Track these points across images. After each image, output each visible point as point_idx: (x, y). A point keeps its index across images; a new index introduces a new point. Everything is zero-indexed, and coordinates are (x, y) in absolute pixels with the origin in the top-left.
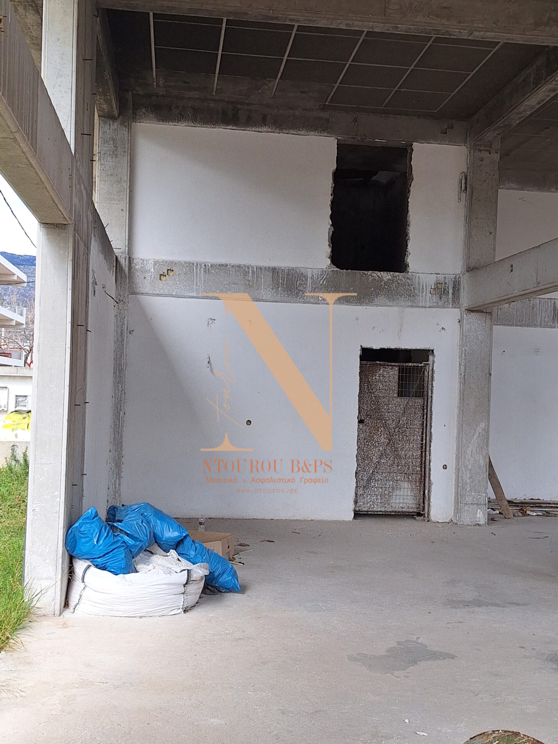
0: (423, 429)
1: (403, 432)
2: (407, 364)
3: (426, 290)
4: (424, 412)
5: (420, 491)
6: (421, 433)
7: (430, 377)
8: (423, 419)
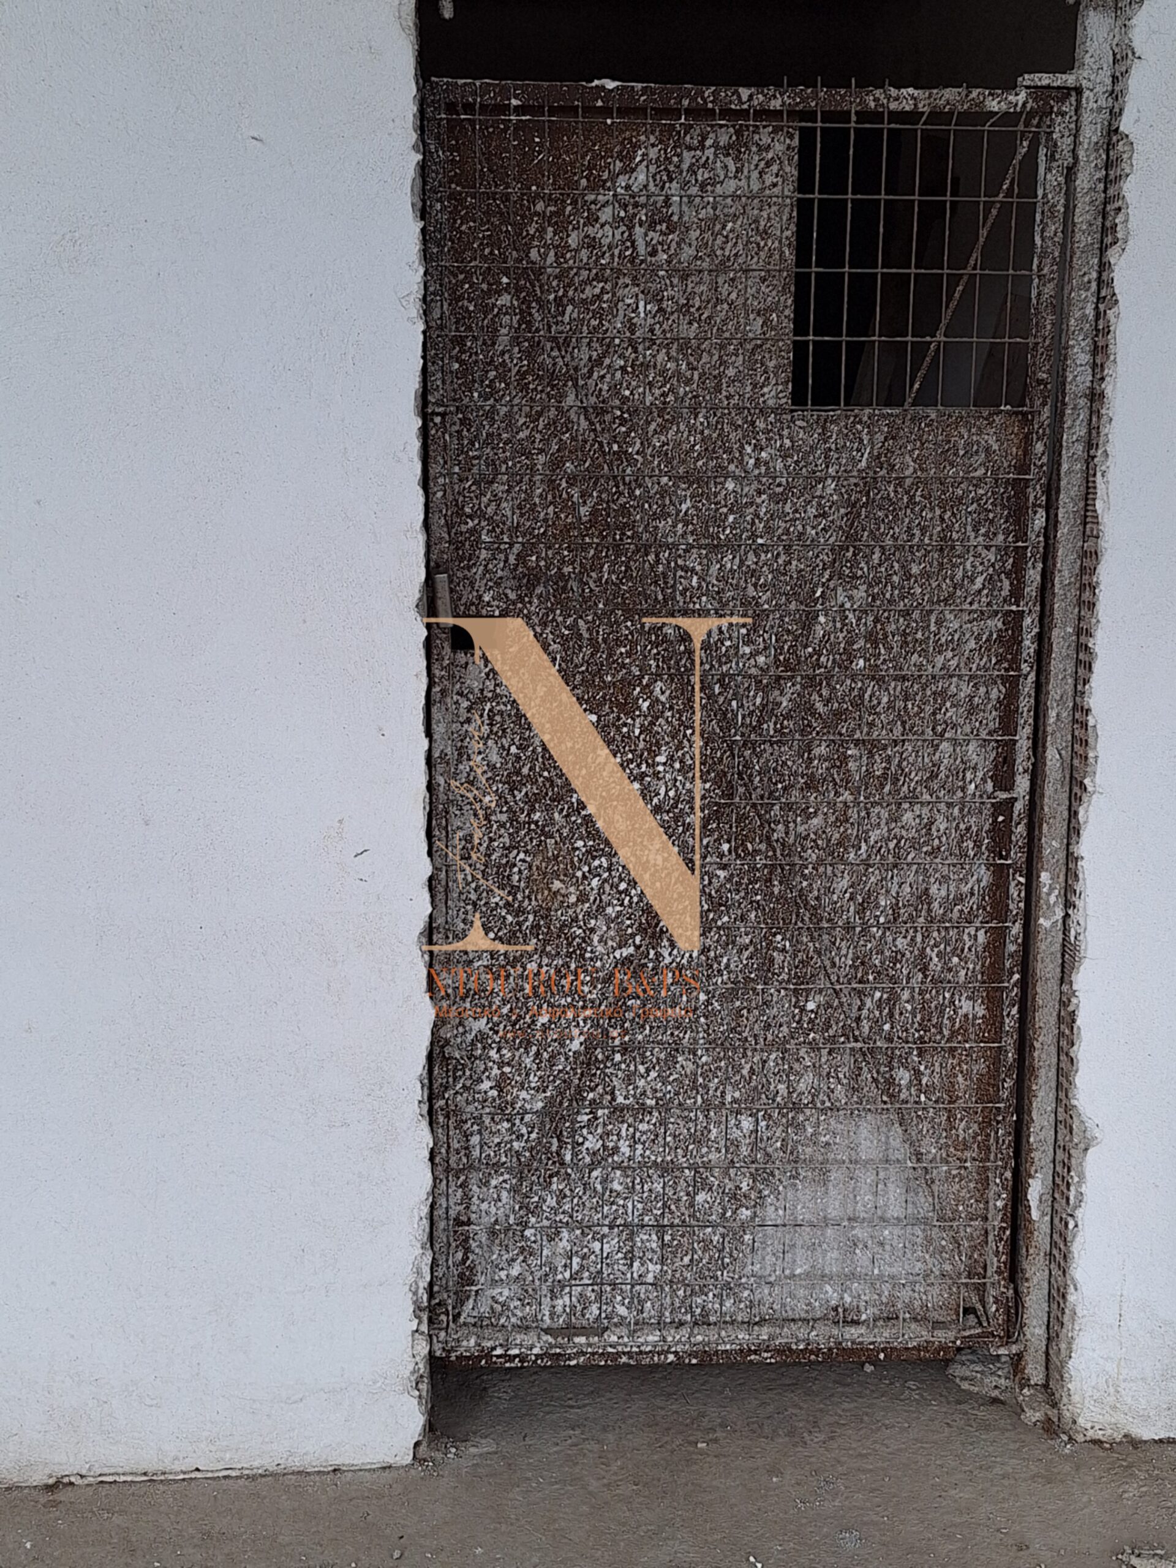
1: (839, 715)
4: (1022, 534)
8: (1017, 594)
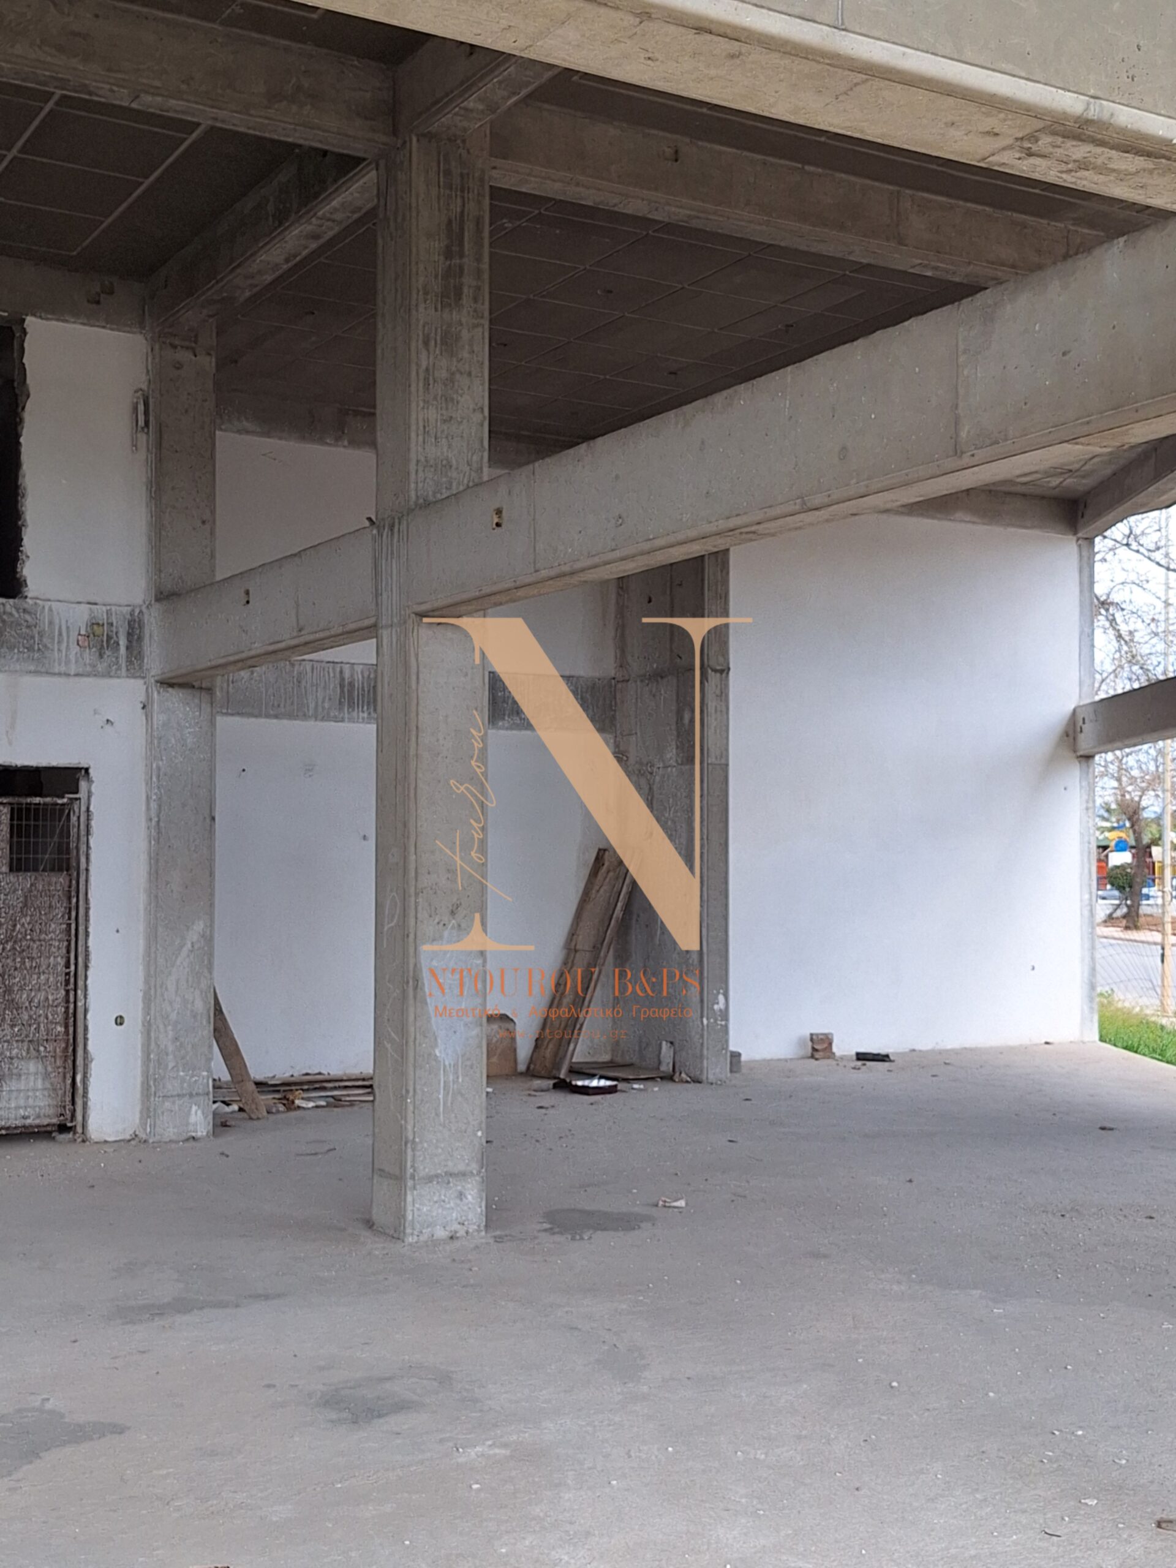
0: (69, 941)
1: (23, 951)
2: (29, 800)
3: (68, 637)
4: (70, 903)
5: (65, 1077)
6: (64, 951)
7: (82, 827)
8: (69, 918)
